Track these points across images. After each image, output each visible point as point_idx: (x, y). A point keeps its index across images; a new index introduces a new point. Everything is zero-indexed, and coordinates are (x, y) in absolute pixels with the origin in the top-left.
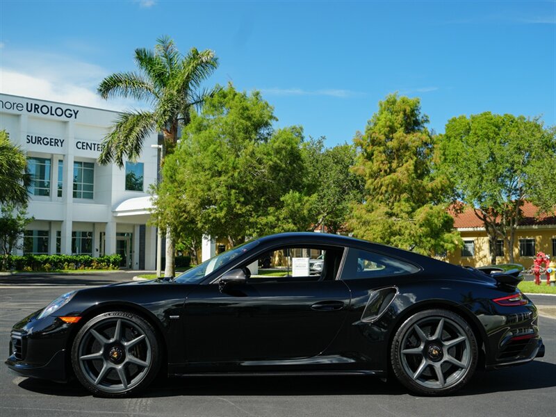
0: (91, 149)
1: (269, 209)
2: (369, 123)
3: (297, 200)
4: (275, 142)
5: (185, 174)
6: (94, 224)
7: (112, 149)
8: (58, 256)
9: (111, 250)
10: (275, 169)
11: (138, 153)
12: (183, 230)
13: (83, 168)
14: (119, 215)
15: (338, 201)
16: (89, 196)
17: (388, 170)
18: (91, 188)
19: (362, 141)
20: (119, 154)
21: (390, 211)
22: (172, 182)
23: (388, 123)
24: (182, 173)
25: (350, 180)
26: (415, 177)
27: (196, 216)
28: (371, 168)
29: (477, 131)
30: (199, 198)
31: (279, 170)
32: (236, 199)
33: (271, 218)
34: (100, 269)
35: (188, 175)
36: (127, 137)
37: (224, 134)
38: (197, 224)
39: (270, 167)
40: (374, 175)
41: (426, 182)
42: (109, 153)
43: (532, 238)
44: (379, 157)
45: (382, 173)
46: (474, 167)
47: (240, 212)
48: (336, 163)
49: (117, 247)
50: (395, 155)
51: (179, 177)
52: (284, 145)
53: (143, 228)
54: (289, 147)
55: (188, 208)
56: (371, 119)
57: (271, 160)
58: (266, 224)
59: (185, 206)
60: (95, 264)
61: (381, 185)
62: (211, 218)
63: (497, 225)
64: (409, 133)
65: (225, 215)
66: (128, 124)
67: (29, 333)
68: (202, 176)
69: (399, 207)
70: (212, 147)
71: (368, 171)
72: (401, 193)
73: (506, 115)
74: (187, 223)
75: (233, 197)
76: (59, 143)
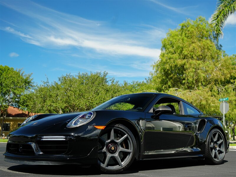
43: (9, 123)
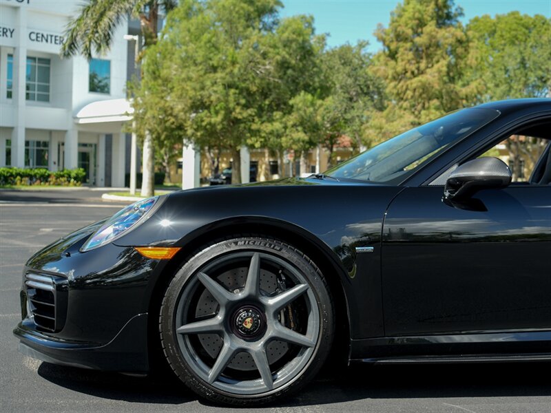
0: (47, 41)
1: (275, 113)
2: (392, 14)
3: (309, 104)
4: (283, 32)
5: (172, 69)
6: (50, 132)
7: (78, 38)
8: (8, 170)
9: (72, 163)
10: (283, 65)
11: (108, 44)
12: (167, 138)
13: (37, 64)
14: (81, 121)
15: (346, 109)
16: (45, 99)
17: (416, 72)
18: (47, 89)
19: (384, 36)
20: (88, 43)
21: (416, 120)
22: (155, 79)
23: (417, 15)
24: (169, 67)
25: (359, 85)
26: (447, 80)
27: (185, 121)
28: (394, 68)
29: (504, 33)
30: (191, 98)
31: (288, 68)
32: (235, 101)
33: (277, 126)
34: (59, 185)
35: (177, 70)
36: (97, 23)
37: (220, 20)
38: (186, 131)
39: (277, 62)
40: (398, 77)
41: (458, 86)
42: (73, 44)
44: (405, 54)
45: (409, 74)
46: (501, 75)
47: (240, 117)
48: (343, 64)
49: (79, 160)
50: (425, 53)
51: (164, 73)
52: (294, 36)
53: (109, 139)
54: (300, 39)
55: (176, 111)
56: (394, 9)
57: (278, 54)
58: (271, 133)
59: (172, 109)
60: (52, 179)
61: (407, 89)
62: (204, 124)
63: (521, 142)
64: (440, 28)
65: (223, 120)
66: (97, 7)
67: (69, 278)
68: (193, 72)
69: (428, 116)
70: (206, 36)
71: (390, 73)
72: (430, 99)
73: (537, 16)
74: (173, 130)
75: (231, 98)
76: (9, 33)
